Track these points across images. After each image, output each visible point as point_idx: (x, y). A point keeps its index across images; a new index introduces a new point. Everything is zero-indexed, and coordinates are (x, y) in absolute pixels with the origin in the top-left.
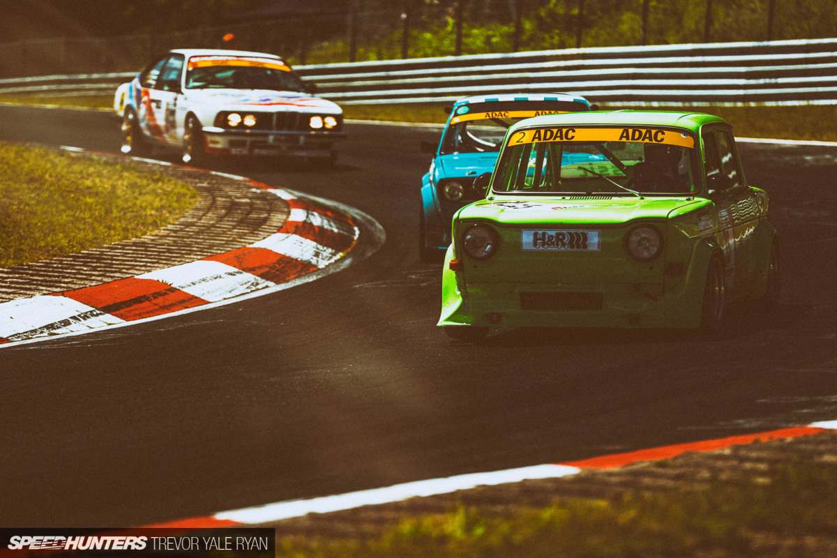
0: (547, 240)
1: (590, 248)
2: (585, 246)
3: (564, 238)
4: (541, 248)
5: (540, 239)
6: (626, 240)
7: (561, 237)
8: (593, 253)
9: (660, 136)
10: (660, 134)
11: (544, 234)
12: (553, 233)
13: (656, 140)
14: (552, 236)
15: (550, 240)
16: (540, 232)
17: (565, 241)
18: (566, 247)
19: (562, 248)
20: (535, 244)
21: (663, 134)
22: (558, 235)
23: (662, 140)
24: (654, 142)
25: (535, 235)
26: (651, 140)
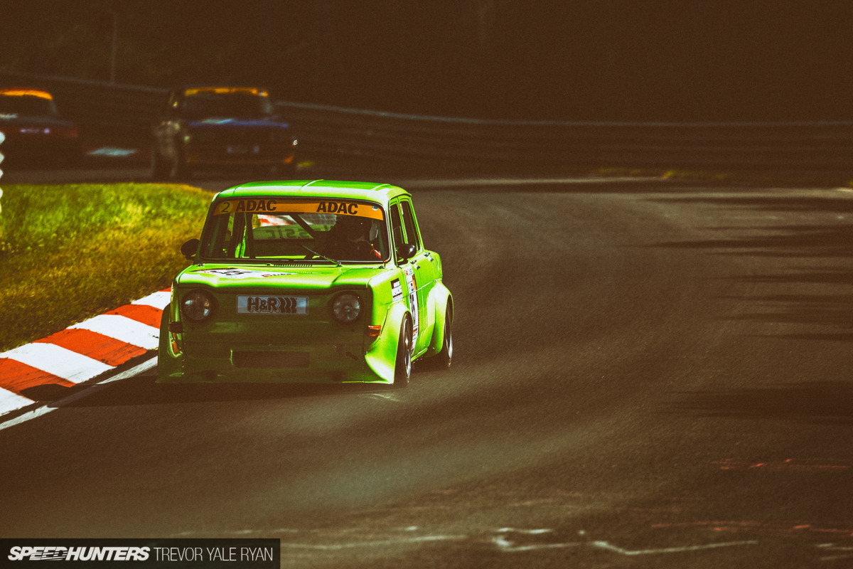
0: (260, 304)
1: (298, 312)
2: (294, 310)
3: (276, 303)
4: (255, 312)
5: (254, 304)
6: (331, 304)
7: (273, 302)
8: (301, 317)
9: (354, 209)
10: (353, 207)
11: (257, 299)
12: (266, 298)
13: (350, 212)
14: (264, 301)
15: (263, 305)
16: (254, 298)
17: (276, 306)
18: (278, 311)
19: (274, 312)
20: (249, 308)
21: (356, 207)
22: (270, 300)
23: (356, 212)
24: (348, 214)
25: (250, 300)
26: (346, 212)
